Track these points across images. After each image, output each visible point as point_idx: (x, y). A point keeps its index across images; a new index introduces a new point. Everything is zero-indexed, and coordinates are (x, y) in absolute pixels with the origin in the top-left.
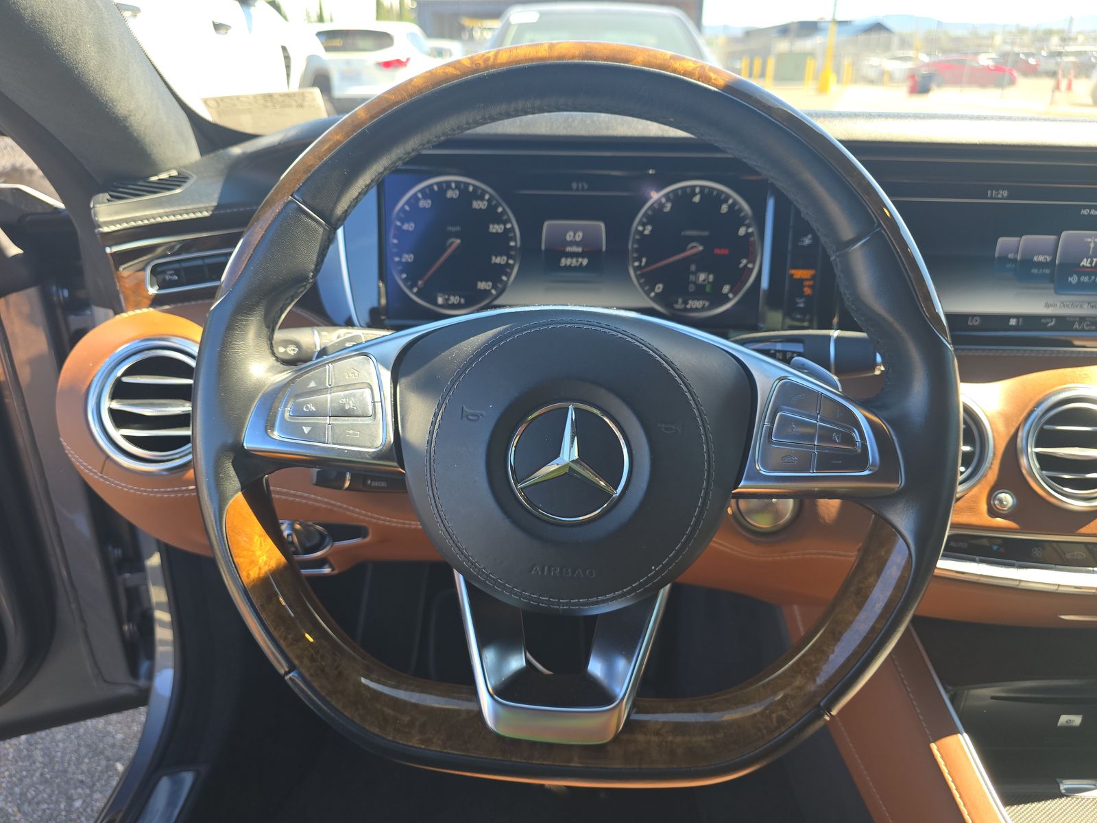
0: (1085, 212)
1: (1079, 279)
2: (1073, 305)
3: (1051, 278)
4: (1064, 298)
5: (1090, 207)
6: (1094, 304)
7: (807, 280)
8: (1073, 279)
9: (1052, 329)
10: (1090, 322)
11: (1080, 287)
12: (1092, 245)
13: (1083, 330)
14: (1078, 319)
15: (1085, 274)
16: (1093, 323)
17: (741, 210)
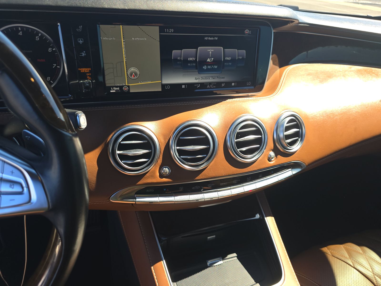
0: (206, 38)
1: (207, 67)
2: (206, 78)
3: (196, 68)
4: (202, 75)
5: (208, 36)
6: (214, 77)
7: (88, 73)
8: (205, 67)
9: (199, 88)
10: (213, 84)
11: (208, 70)
12: (210, 53)
13: (211, 88)
14: (208, 84)
15: (209, 65)
16: (214, 85)
17: (46, 39)
